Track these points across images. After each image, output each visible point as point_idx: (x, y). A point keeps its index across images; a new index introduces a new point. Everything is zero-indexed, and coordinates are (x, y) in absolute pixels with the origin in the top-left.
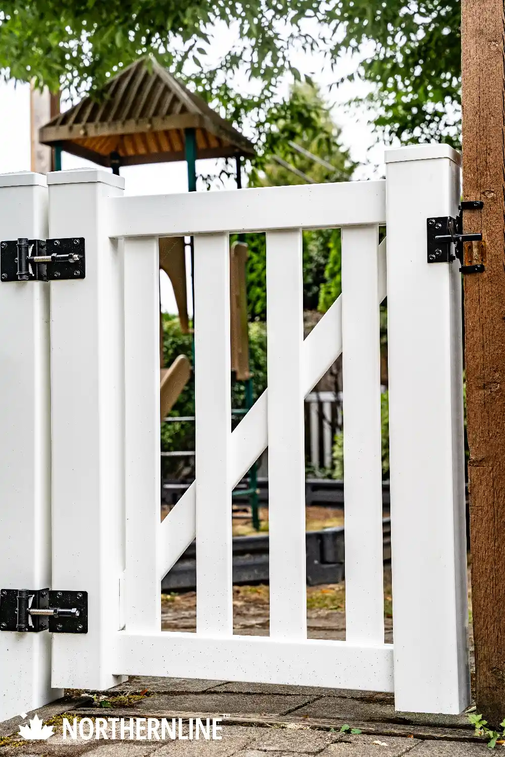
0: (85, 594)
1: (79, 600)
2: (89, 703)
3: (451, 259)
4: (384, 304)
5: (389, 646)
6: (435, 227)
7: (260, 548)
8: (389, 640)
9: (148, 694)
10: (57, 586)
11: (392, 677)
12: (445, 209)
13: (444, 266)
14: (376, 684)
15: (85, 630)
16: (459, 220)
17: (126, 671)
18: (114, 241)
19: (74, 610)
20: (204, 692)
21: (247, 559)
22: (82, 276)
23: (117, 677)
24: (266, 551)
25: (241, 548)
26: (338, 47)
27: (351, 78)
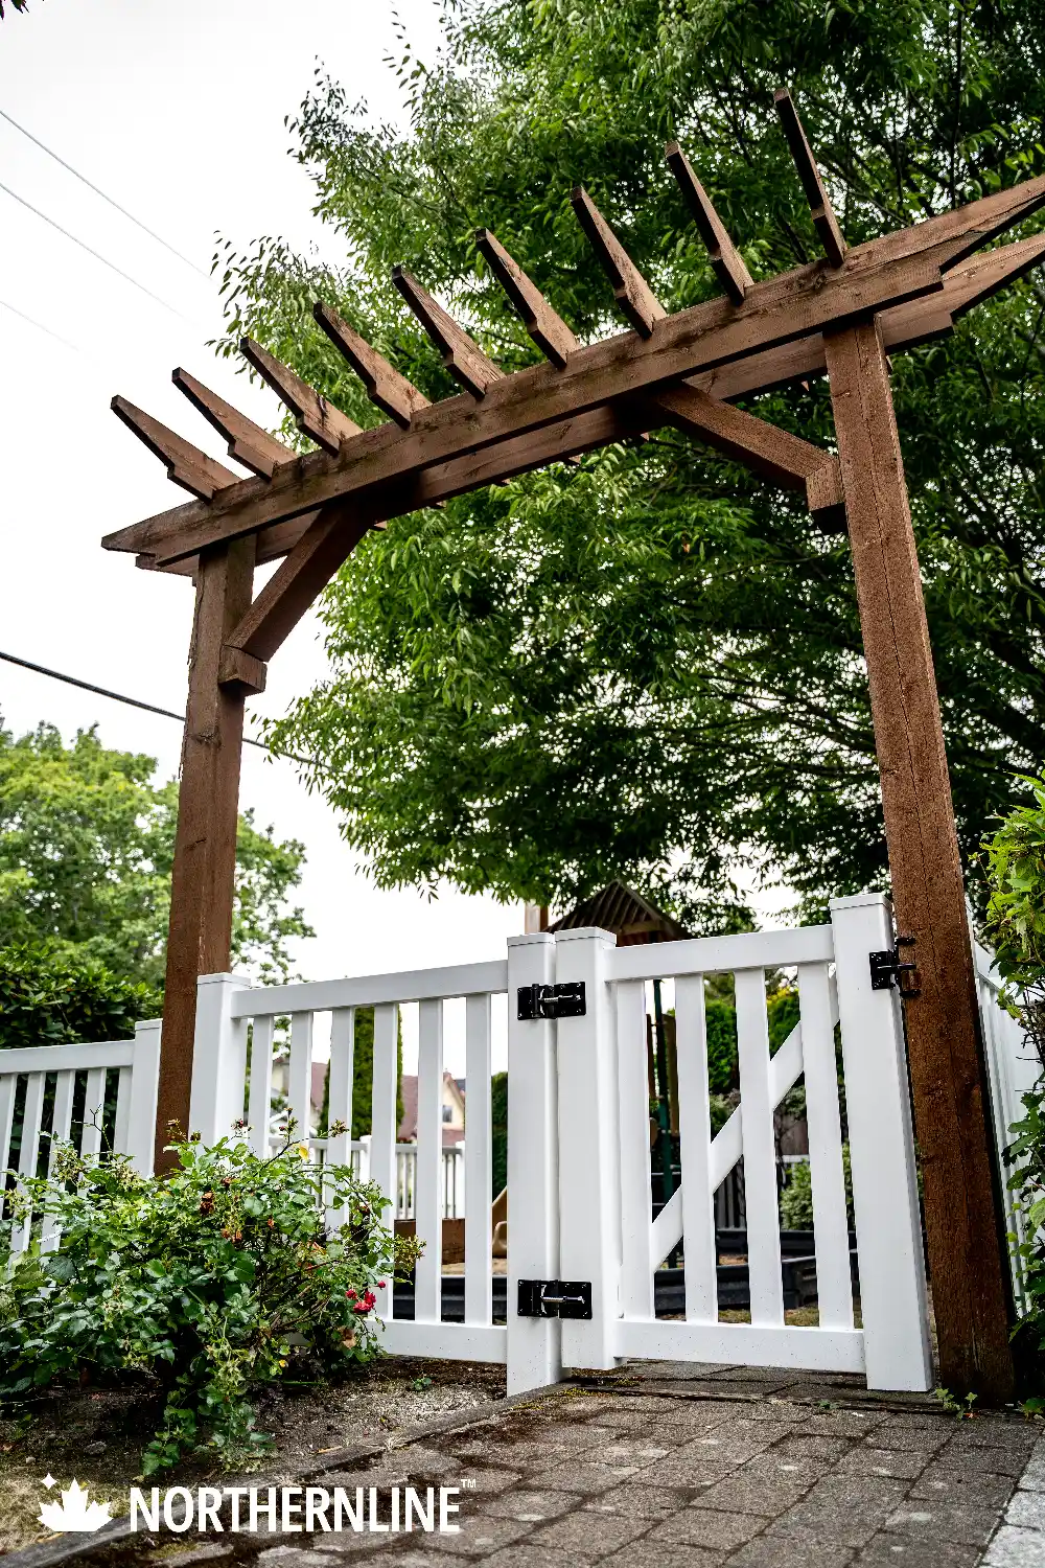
0: (589, 1284)
1: (584, 1289)
2: (594, 1382)
3: (891, 986)
4: (837, 1029)
5: (858, 1331)
6: (877, 960)
7: (742, 1274)
8: (858, 1325)
9: (643, 1380)
10: (566, 1278)
11: (863, 1358)
12: (884, 945)
13: (887, 992)
14: (850, 1366)
15: (589, 1317)
16: (896, 952)
17: (628, 1353)
18: (608, 983)
19: (580, 1299)
20: (692, 1379)
21: (731, 1286)
22: (583, 1013)
23: (618, 1359)
24: (746, 1278)
25: (724, 1275)
26: (767, 863)
27: (777, 884)
